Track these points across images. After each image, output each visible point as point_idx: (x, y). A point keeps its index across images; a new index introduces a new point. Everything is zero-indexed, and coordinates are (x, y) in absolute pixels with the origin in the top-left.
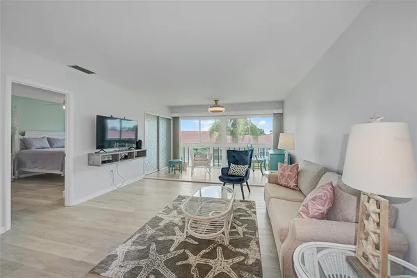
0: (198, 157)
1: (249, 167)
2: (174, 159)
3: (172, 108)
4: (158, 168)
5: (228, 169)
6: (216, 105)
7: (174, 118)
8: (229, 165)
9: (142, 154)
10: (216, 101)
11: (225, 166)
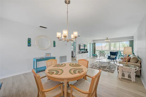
0: (101, 54)
1: (117, 56)
2: (94, 54)
3: (94, 41)
4: (90, 56)
5: (110, 56)
6: (107, 39)
7: (94, 43)
8: (111, 55)
9: (87, 52)
10: (107, 38)
11: (109, 56)
